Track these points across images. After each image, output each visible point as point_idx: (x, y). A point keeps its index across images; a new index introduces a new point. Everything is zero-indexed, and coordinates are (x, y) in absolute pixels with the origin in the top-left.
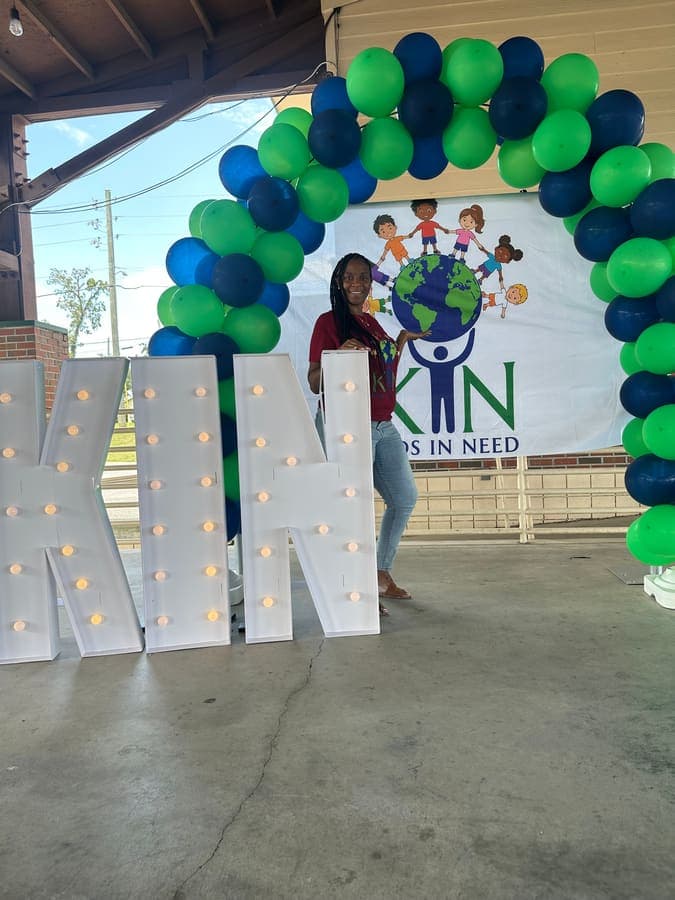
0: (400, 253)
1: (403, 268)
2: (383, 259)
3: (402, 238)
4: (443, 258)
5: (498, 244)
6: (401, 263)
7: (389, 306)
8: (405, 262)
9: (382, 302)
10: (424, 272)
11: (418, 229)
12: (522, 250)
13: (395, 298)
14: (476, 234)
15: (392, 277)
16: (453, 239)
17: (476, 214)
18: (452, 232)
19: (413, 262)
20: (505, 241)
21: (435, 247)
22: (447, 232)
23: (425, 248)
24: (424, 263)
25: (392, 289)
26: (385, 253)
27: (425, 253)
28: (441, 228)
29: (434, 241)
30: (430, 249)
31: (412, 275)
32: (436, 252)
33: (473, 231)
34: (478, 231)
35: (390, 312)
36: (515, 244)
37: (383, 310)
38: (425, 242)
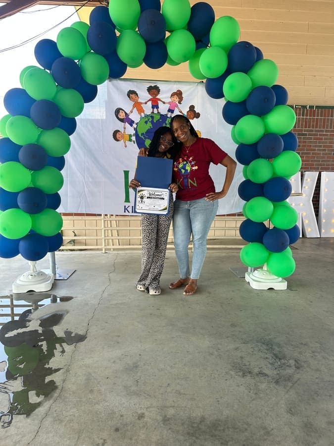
0: (140, 110)
1: (141, 118)
2: (132, 112)
3: (141, 103)
4: (161, 115)
5: (189, 110)
6: (141, 115)
7: (134, 138)
8: (143, 115)
9: (130, 136)
10: (152, 122)
11: (149, 100)
12: (200, 113)
13: (136, 135)
14: (179, 104)
15: (136, 122)
16: (167, 106)
17: (179, 94)
18: (167, 103)
19: (146, 116)
20: (192, 108)
21: (158, 110)
22: (164, 103)
23: (153, 110)
24: (152, 117)
25: (135, 129)
26: (133, 109)
27: (153, 112)
28: (161, 101)
29: (157, 108)
30: (155, 111)
31: (146, 122)
32: (158, 112)
33: (177, 103)
34: (180, 103)
35: (134, 142)
36: (197, 110)
37: (130, 140)
38: (153, 107)
